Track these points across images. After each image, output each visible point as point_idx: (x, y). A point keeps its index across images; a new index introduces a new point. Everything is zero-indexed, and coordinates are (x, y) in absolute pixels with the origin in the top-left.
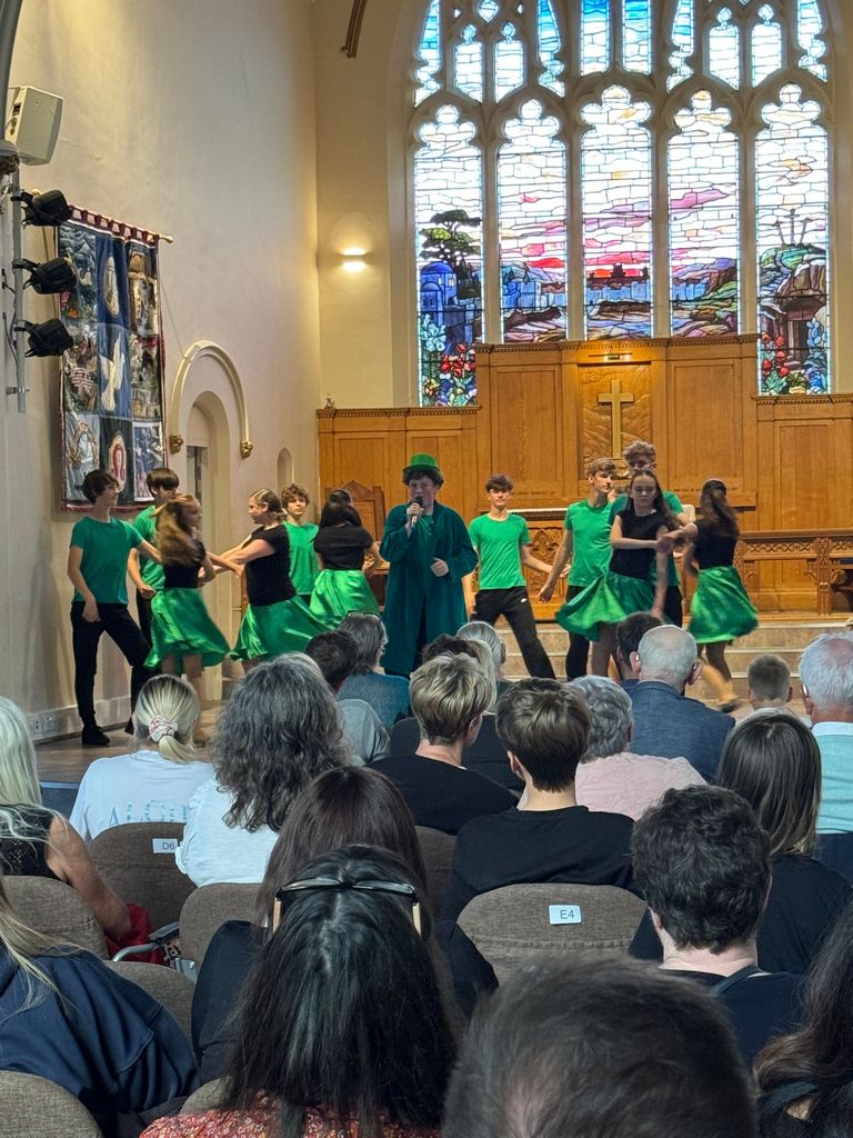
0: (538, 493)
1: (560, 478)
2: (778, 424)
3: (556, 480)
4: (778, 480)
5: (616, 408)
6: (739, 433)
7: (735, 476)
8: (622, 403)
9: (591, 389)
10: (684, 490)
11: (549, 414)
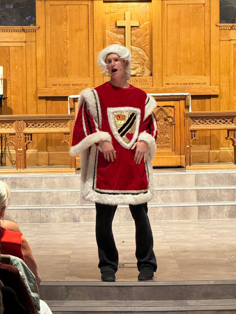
0: (77, 85)
1: (91, 75)
2: (233, 42)
3: (89, 77)
4: (232, 78)
5: (128, 30)
6: (208, 48)
7: (205, 75)
8: (132, 27)
9: (112, 18)
10: (172, 84)
11: (85, 33)
